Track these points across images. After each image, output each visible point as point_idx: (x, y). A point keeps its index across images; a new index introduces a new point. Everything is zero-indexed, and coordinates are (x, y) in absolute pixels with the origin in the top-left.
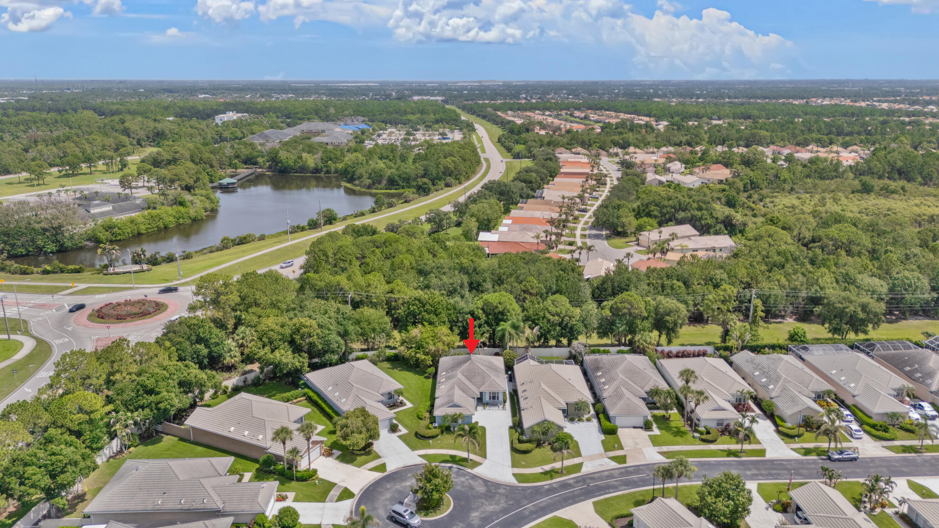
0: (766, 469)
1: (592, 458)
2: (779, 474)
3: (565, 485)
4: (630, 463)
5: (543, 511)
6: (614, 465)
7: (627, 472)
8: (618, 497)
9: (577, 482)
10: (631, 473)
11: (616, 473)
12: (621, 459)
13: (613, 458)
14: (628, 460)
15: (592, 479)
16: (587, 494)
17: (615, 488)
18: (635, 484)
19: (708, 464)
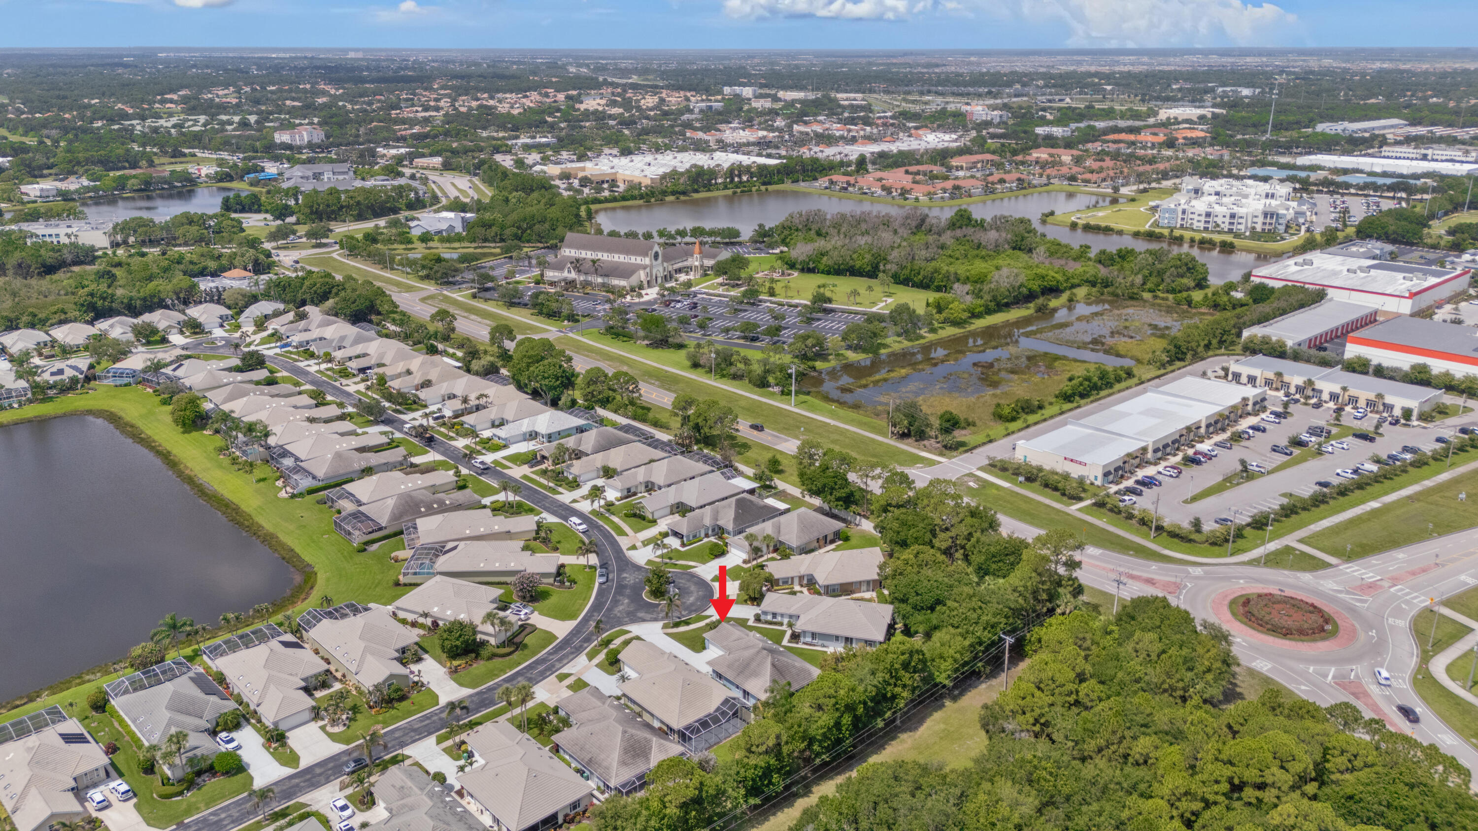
0: (434, 722)
1: (586, 668)
2: (422, 721)
3: (588, 640)
4: (553, 678)
5: (586, 620)
6: (565, 670)
7: (551, 669)
8: (545, 648)
9: (581, 646)
10: (546, 669)
11: (558, 665)
12: (562, 678)
13: (568, 675)
14: (556, 680)
15: (572, 653)
16: (567, 641)
17: (549, 653)
18: (537, 662)
19: (486, 706)
